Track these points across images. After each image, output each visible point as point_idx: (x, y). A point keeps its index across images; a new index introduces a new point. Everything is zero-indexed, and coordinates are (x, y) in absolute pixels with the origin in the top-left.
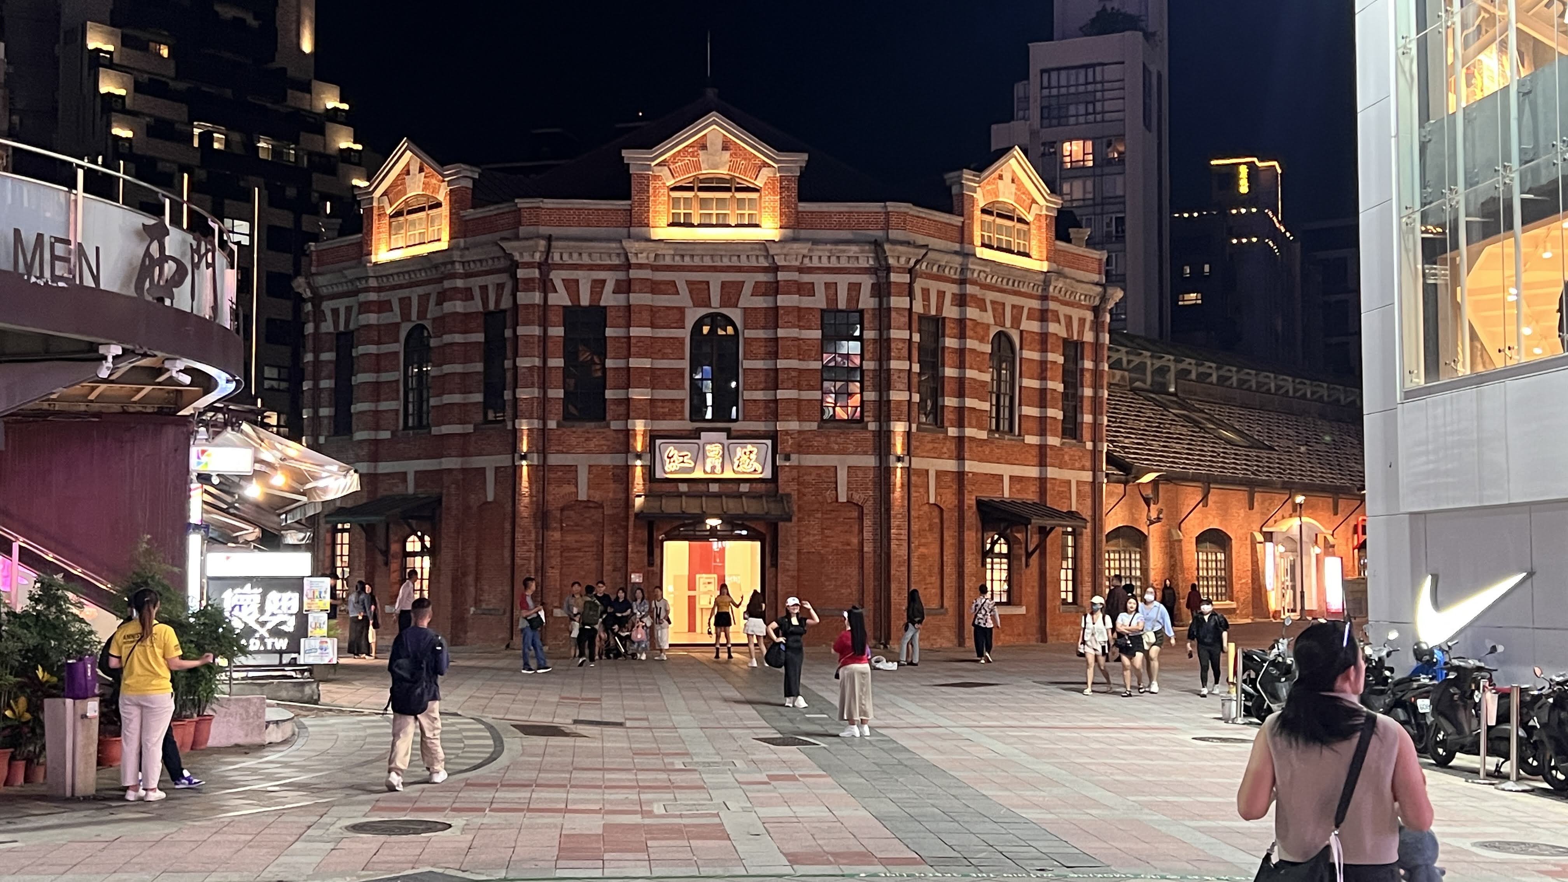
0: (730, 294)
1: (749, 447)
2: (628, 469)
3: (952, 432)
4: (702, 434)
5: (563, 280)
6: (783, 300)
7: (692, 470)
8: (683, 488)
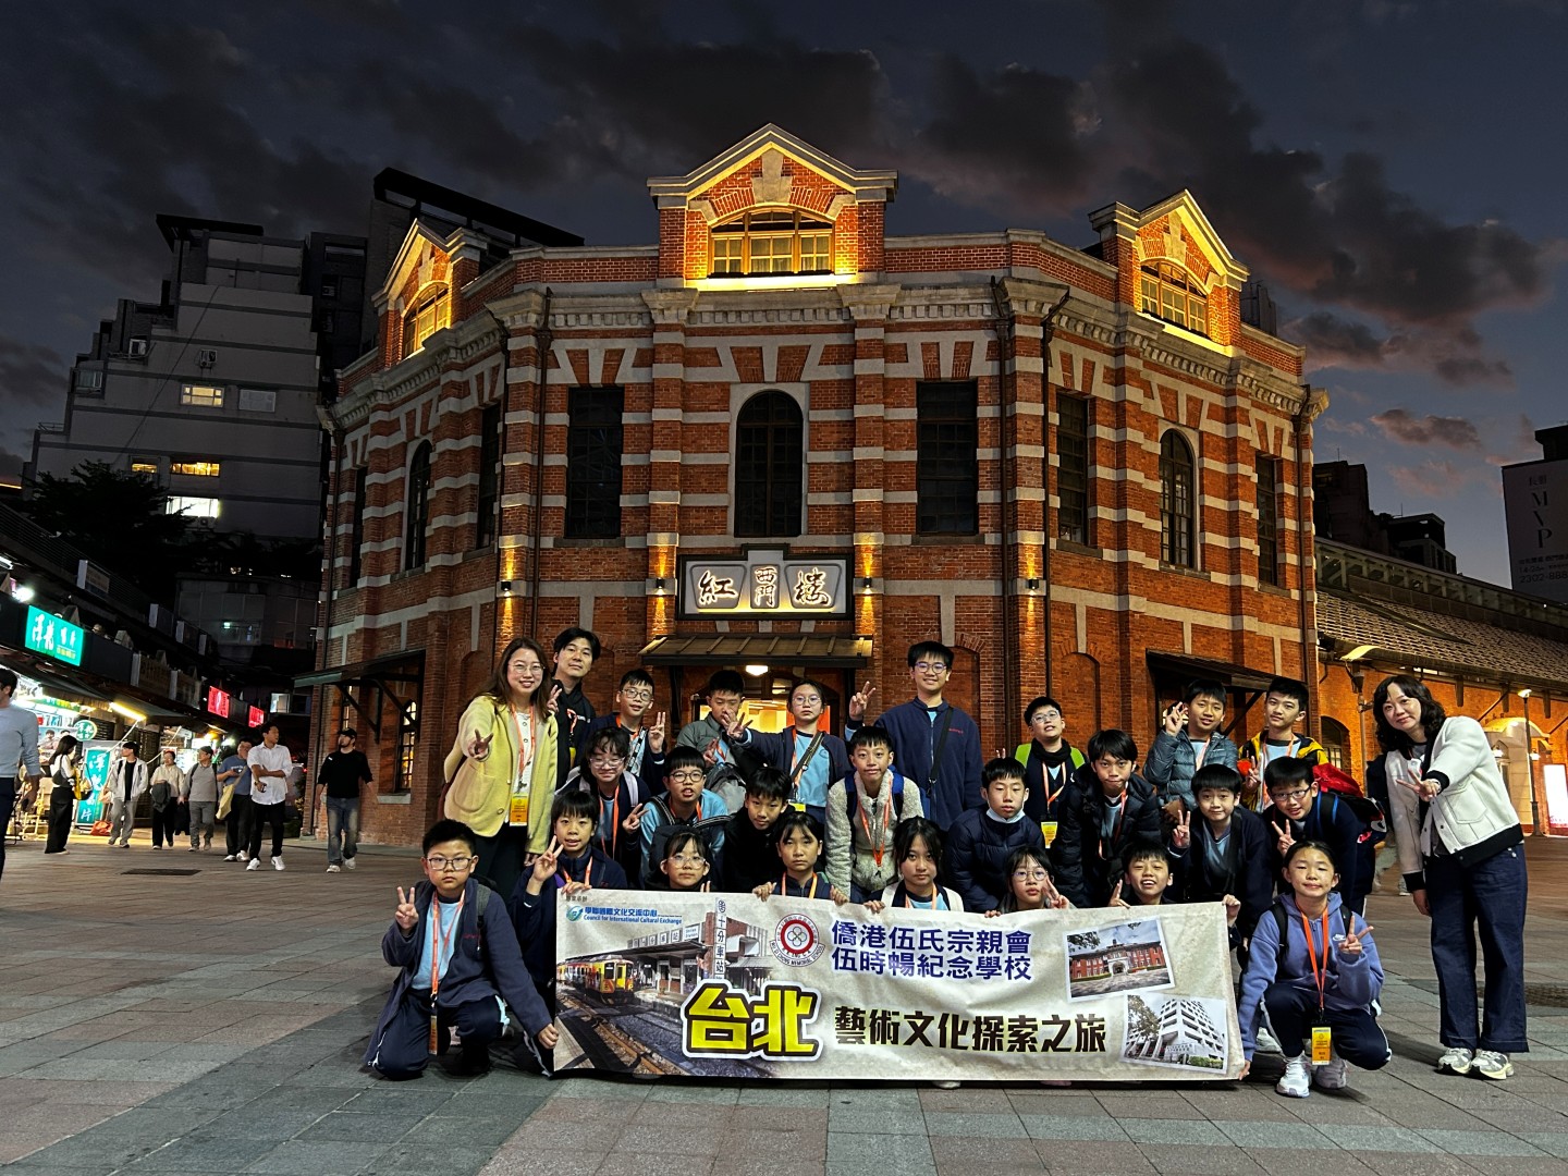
0: (791, 363)
1: (816, 571)
2: (646, 602)
3: (1109, 555)
4: (751, 553)
5: (568, 352)
6: (863, 367)
7: (735, 603)
8: (723, 627)
